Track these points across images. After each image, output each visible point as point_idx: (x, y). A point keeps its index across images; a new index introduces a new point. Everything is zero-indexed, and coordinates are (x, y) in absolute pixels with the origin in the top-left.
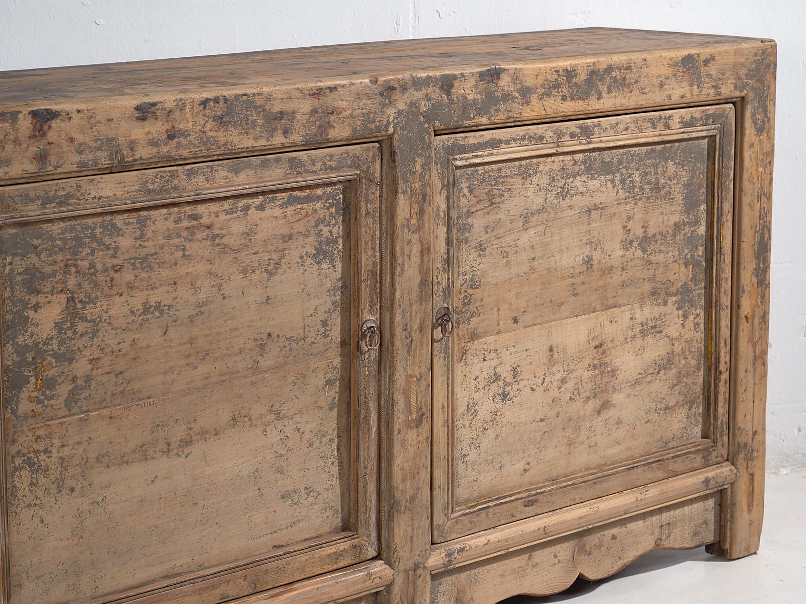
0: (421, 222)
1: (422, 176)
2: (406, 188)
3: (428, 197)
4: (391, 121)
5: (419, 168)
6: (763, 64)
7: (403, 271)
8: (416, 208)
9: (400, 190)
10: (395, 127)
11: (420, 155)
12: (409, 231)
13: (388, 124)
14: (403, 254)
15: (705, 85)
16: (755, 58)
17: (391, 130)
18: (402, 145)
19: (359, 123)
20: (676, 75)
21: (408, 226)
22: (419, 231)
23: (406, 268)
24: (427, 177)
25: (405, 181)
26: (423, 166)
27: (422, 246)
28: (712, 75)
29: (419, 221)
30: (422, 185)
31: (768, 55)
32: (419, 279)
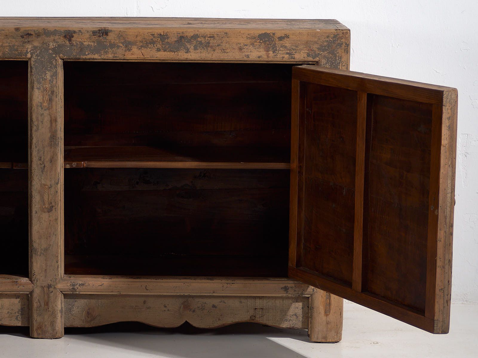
0: (50, 105)
1: (51, 81)
2: (40, 86)
3: (55, 93)
4: (29, 51)
5: (48, 77)
6: (334, 43)
7: (38, 129)
8: (47, 97)
9: (35, 87)
10: (32, 54)
11: (49, 71)
12: (42, 109)
13: (27, 52)
14: (38, 120)
15: (280, 52)
16: (327, 39)
17: (29, 55)
18: (37, 64)
19: (7, 50)
20: (254, 44)
21: (41, 106)
22: (49, 110)
23: (40, 128)
24: (54, 82)
25: (39, 83)
26: (51, 76)
27: (51, 117)
28: (286, 46)
29: (49, 104)
30: (51, 86)
31: (339, 38)
32: (49, 135)
